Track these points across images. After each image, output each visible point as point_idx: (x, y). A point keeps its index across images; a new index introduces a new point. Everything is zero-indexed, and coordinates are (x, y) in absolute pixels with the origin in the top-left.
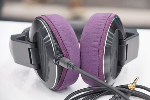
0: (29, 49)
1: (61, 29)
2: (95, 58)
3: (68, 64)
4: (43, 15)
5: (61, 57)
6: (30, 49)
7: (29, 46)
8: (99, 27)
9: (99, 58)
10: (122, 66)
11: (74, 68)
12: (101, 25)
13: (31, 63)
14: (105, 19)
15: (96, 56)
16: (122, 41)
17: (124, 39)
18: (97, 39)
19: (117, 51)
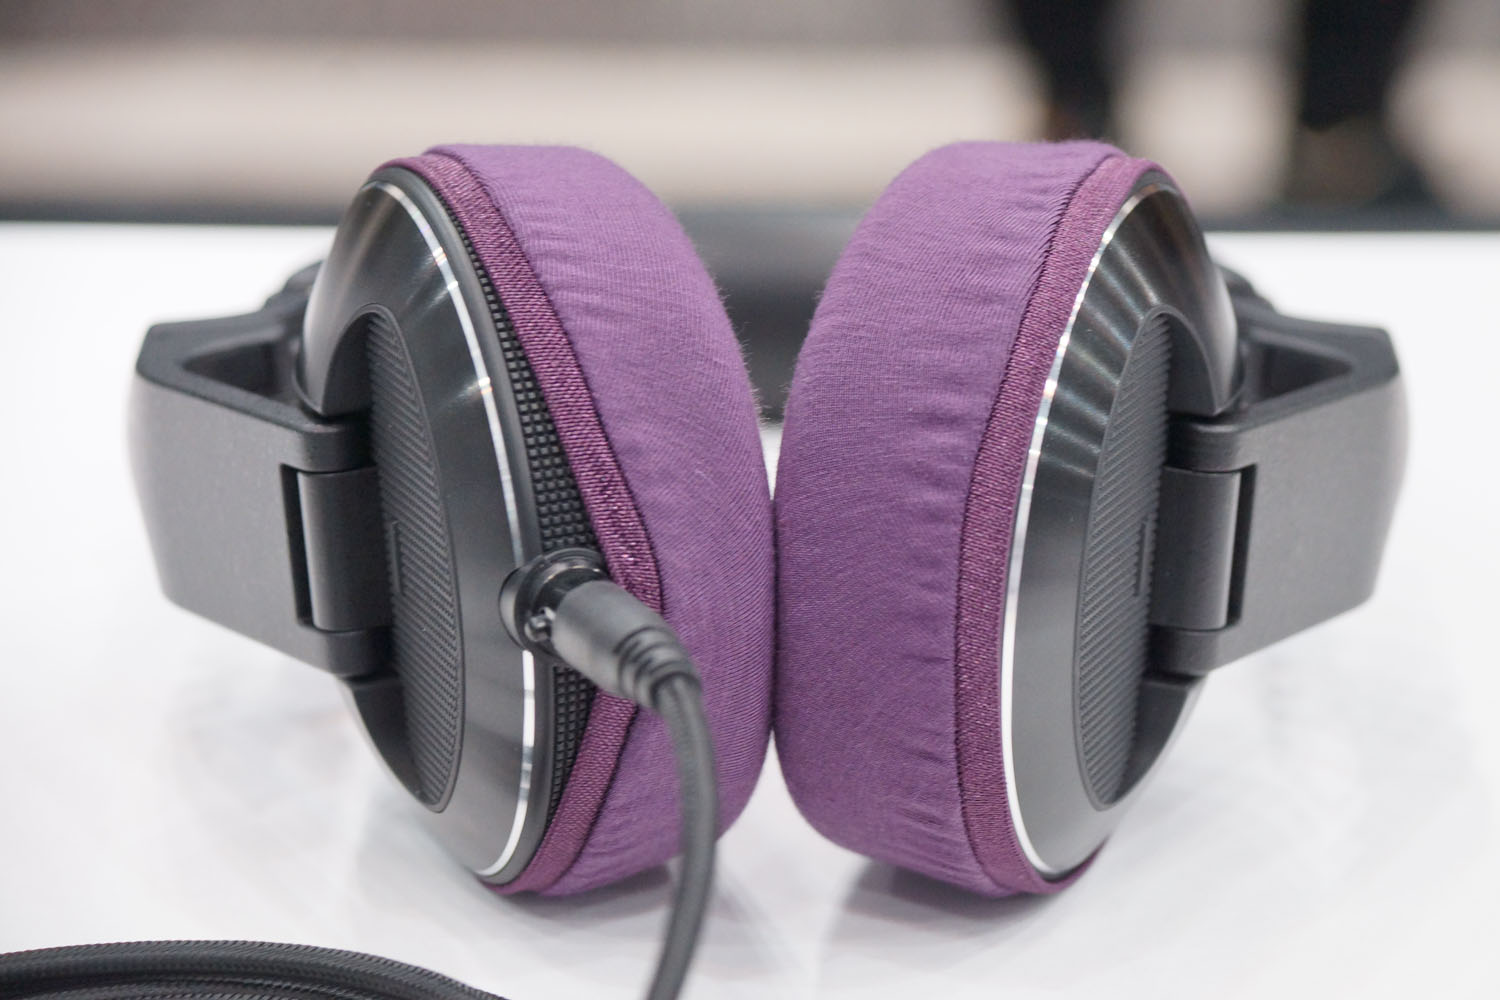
0: (289, 474)
1: (595, 299)
2: (929, 586)
3: (626, 652)
4: (437, 152)
5: (572, 580)
6: (302, 479)
7: (287, 447)
8: (975, 280)
9: (968, 587)
10: (1189, 680)
11: (664, 694)
12: (1006, 261)
13: (304, 612)
14: (1040, 207)
15: (935, 563)
16: (1203, 428)
17: (1218, 410)
18: (953, 402)
19: (1150, 527)
